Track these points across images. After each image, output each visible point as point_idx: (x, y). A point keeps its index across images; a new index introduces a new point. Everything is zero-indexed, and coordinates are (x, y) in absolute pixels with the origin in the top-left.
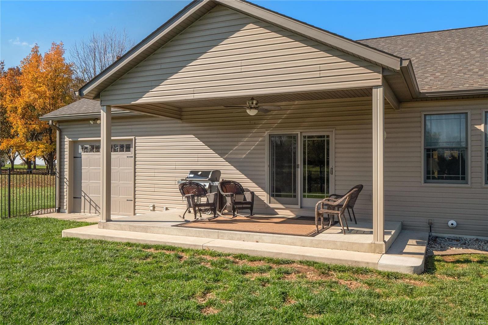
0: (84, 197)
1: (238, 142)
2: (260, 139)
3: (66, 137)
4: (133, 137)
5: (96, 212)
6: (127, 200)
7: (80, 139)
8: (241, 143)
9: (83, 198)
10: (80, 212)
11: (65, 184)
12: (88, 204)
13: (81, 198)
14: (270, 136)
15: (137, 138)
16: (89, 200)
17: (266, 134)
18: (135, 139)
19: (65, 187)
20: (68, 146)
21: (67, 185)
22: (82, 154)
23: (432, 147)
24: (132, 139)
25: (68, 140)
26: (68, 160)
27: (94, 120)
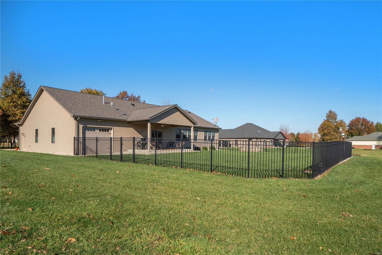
1: (145, 131)
3: (80, 124)
7: (87, 126)
9: (86, 148)
12: (89, 151)
14: (152, 131)
15: (114, 127)
16: (90, 149)
19: (80, 145)
20: (82, 128)
21: (81, 144)
22: (86, 131)
23: (177, 134)
24: (112, 128)
25: (82, 126)
26: (82, 134)
27: (100, 120)
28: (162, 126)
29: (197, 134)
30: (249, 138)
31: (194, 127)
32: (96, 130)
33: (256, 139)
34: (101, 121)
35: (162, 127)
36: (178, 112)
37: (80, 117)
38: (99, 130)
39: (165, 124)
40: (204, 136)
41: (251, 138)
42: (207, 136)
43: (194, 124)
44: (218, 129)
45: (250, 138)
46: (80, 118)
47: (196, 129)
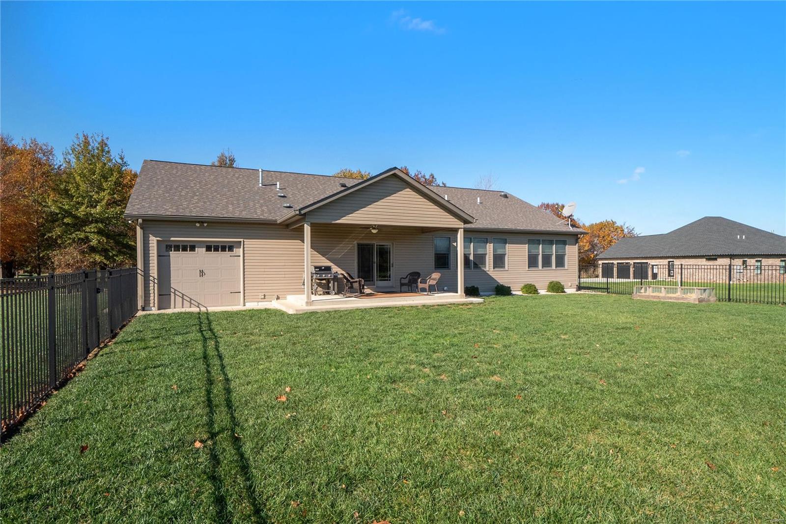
0: (175, 293)
1: (336, 247)
2: (351, 246)
3: (150, 236)
4: (242, 240)
5: (190, 305)
6: (231, 293)
7: (172, 239)
8: (337, 248)
9: (172, 294)
10: (170, 308)
11: (151, 282)
12: (179, 300)
13: (170, 295)
14: (358, 245)
15: (245, 240)
16: (181, 295)
17: (355, 242)
18: (244, 242)
19: (152, 284)
20: (155, 245)
21: (154, 283)
22: (171, 252)
23: (438, 252)
24: (241, 241)
25: (155, 239)
26: (155, 258)
27: (202, 222)
28: (374, 231)
29: (506, 251)
30: (708, 256)
31: (466, 231)
32: (196, 249)
33: (729, 259)
34: (205, 225)
35: (372, 233)
36: (408, 190)
37: (145, 218)
38: (204, 249)
39: (379, 226)
40: (527, 254)
41: (713, 255)
42: (539, 254)
43: (466, 222)
44: (577, 235)
45: (710, 256)
46: (143, 220)
47: (470, 235)
